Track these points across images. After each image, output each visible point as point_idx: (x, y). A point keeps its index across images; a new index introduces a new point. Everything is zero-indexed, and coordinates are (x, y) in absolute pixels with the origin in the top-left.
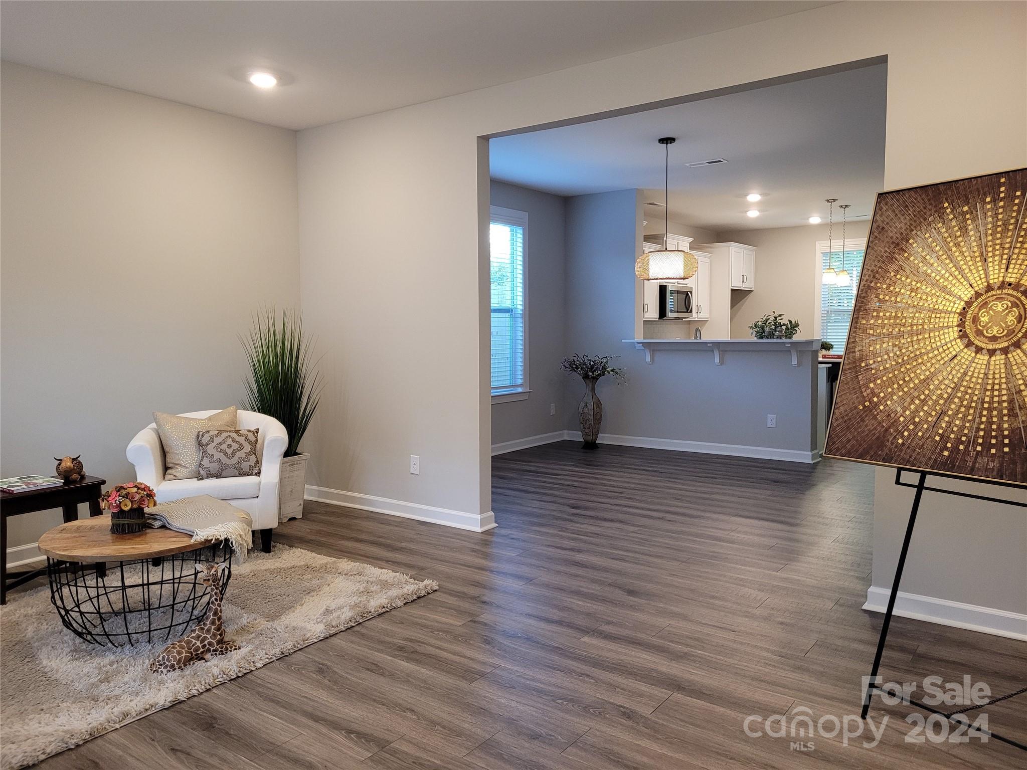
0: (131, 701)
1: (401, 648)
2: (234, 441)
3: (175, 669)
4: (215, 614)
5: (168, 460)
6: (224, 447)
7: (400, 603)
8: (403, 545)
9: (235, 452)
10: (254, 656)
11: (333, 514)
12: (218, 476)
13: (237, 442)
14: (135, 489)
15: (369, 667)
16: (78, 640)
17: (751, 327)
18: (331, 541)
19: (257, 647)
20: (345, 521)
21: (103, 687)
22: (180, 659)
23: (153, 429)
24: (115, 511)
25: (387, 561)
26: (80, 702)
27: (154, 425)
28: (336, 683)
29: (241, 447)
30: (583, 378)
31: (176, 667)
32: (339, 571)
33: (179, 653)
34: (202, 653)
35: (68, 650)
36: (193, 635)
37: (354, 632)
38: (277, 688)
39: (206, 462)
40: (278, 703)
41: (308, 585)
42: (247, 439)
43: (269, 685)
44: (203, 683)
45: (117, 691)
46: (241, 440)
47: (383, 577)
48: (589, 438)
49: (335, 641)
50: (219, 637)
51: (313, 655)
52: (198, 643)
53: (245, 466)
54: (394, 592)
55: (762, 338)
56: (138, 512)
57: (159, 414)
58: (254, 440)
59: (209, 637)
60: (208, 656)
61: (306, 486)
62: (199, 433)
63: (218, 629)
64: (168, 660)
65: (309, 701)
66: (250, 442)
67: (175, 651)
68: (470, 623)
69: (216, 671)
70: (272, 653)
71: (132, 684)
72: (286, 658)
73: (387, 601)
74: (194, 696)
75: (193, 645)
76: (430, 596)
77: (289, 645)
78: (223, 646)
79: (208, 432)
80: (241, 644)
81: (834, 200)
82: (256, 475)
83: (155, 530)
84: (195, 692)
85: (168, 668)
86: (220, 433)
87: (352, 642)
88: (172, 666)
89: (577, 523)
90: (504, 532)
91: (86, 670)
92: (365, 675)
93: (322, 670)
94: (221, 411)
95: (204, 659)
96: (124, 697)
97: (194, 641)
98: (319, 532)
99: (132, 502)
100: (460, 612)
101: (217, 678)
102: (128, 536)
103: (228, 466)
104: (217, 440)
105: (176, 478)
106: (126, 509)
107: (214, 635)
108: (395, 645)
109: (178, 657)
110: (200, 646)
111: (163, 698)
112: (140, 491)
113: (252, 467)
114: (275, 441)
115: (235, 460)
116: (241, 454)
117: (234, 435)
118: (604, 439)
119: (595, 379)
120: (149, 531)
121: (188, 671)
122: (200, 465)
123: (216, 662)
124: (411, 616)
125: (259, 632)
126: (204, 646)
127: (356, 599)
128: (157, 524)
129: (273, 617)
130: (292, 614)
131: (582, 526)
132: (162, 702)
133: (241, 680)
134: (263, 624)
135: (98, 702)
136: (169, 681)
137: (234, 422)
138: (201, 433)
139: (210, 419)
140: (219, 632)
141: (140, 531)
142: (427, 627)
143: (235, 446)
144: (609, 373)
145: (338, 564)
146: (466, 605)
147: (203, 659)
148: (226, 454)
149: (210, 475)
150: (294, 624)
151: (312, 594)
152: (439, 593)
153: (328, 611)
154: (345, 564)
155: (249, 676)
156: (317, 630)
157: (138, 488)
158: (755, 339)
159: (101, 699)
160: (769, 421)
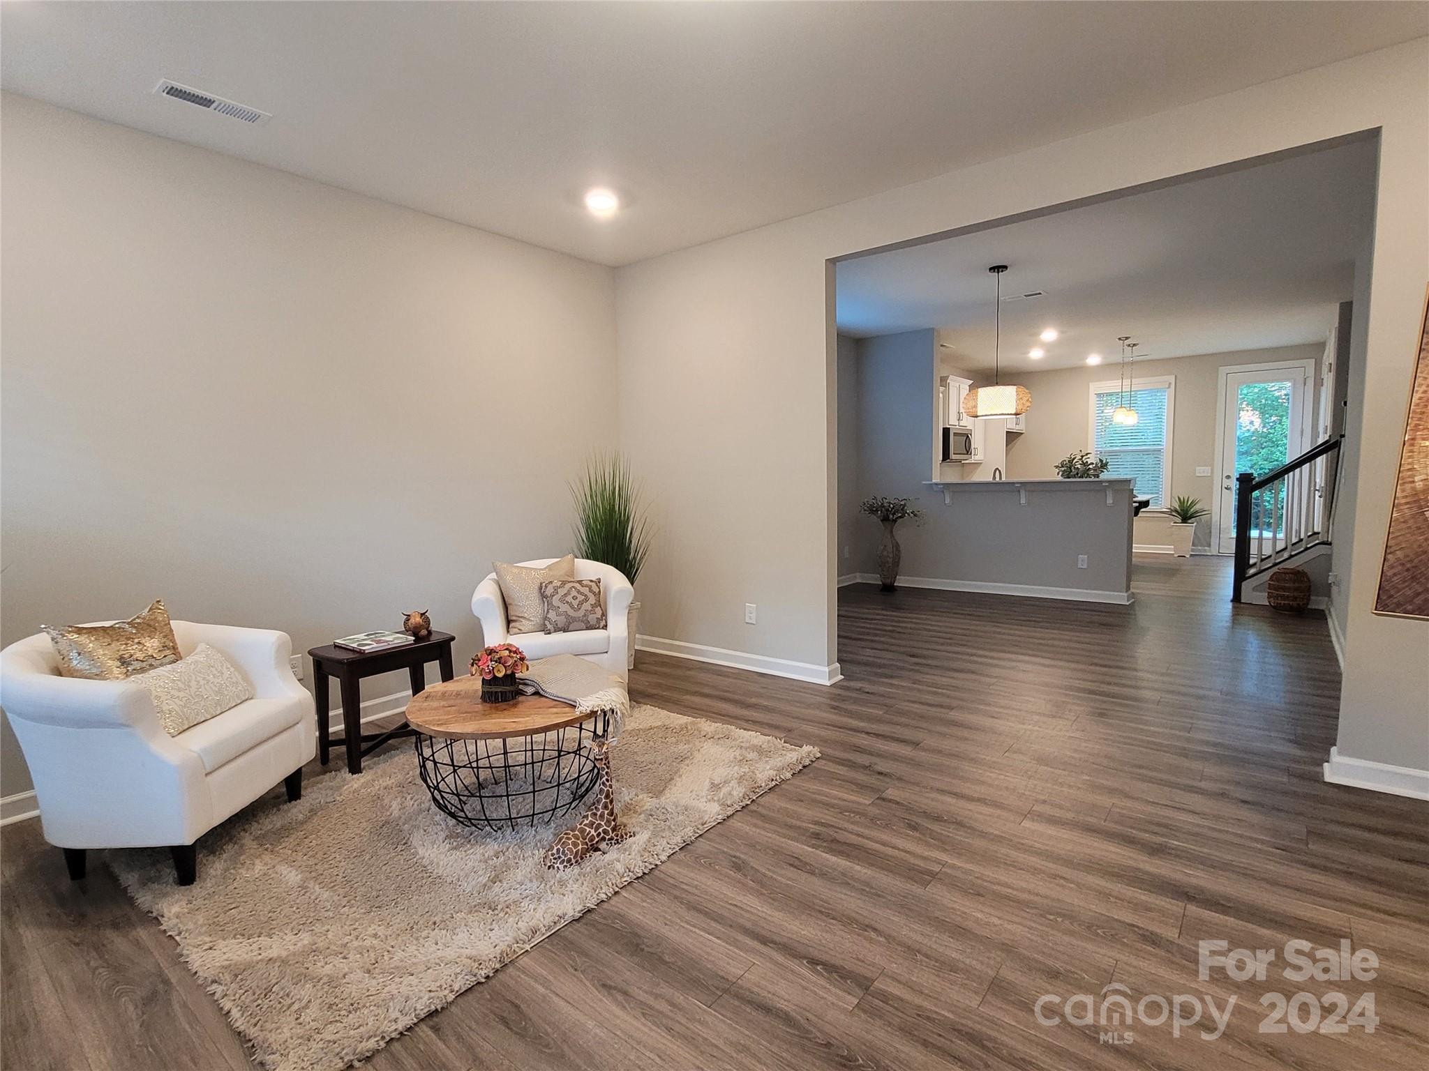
0: (534, 910)
1: (817, 836)
2: (579, 592)
3: (572, 864)
4: (607, 796)
5: (511, 612)
6: (569, 599)
7: (789, 775)
8: (754, 700)
9: (581, 603)
10: (655, 846)
11: (663, 664)
12: (565, 630)
13: (582, 594)
14: (507, 653)
15: (792, 862)
16: (452, 822)
17: (1057, 467)
18: (676, 695)
19: (655, 834)
20: (679, 672)
21: (497, 888)
22: (577, 852)
23: (493, 580)
24: (488, 677)
25: (747, 721)
26: (476, 911)
27: (493, 575)
28: (763, 886)
29: (586, 600)
30: (882, 521)
31: (573, 861)
32: (703, 733)
33: (575, 845)
34: (597, 842)
35: (442, 835)
36: (586, 822)
37: (752, 812)
38: (696, 892)
39: (552, 615)
40: (706, 914)
41: (676, 750)
42: (591, 591)
43: (685, 887)
44: (610, 884)
45: (515, 895)
46: (585, 590)
47: (755, 741)
48: (888, 581)
49: (735, 823)
50: (613, 823)
51: (717, 843)
52: (593, 832)
53: (592, 619)
54: (778, 761)
55: (1069, 478)
56: (510, 678)
57: (499, 564)
58: (597, 592)
59: (603, 823)
60: (603, 846)
61: (637, 636)
62: (541, 584)
63: (611, 814)
64: (564, 851)
65: (742, 912)
66: (594, 593)
67: (570, 842)
68: (879, 801)
69: (620, 867)
70: (675, 841)
71: (529, 885)
72: (689, 847)
73: (775, 773)
74: (603, 901)
75: (588, 834)
76: (814, 765)
77: (689, 833)
78: (617, 834)
79: (551, 582)
80: (634, 829)
81: (1127, 338)
82: (603, 628)
83: (529, 698)
84: (604, 896)
85: (565, 864)
86: (564, 583)
87: (755, 826)
88: (569, 861)
89: (927, 674)
90: (852, 684)
91: (470, 864)
92: (791, 873)
93: (738, 866)
94: (558, 559)
95: (600, 850)
96: (525, 903)
97: (588, 829)
98: (659, 686)
99: (505, 667)
100: (862, 787)
101: (623, 876)
102: (503, 705)
103: (574, 620)
104: (562, 592)
105: (521, 632)
106: (500, 675)
107: (608, 821)
108: (806, 830)
109: (574, 851)
110: (595, 834)
111: (570, 906)
112: (512, 654)
113: (599, 620)
114: (621, 591)
115: (581, 613)
116: (587, 606)
117: (577, 586)
118: (901, 581)
119: (895, 521)
120: (521, 698)
121: (588, 865)
122: (545, 618)
123: (615, 856)
124: (806, 791)
125: (648, 812)
126: (599, 834)
127: (737, 771)
128: (530, 690)
129: (657, 793)
130: (674, 789)
131: (933, 677)
132: (571, 913)
133: (647, 878)
134: (648, 802)
135: (496, 912)
136: (571, 882)
137: (572, 572)
138: (544, 584)
139: (549, 567)
140: (612, 818)
141: (513, 699)
142: (833, 806)
143: (581, 598)
144: (909, 515)
145: (699, 725)
146: (861, 777)
147: (597, 849)
148: (572, 606)
149: (558, 629)
150: (683, 802)
151: (687, 762)
152: (824, 761)
153: (715, 787)
154: (708, 726)
155: (656, 872)
156: (713, 811)
157: (510, 651)
158: (1059, 478)
159: (499, 907)
160: (1080, 562)
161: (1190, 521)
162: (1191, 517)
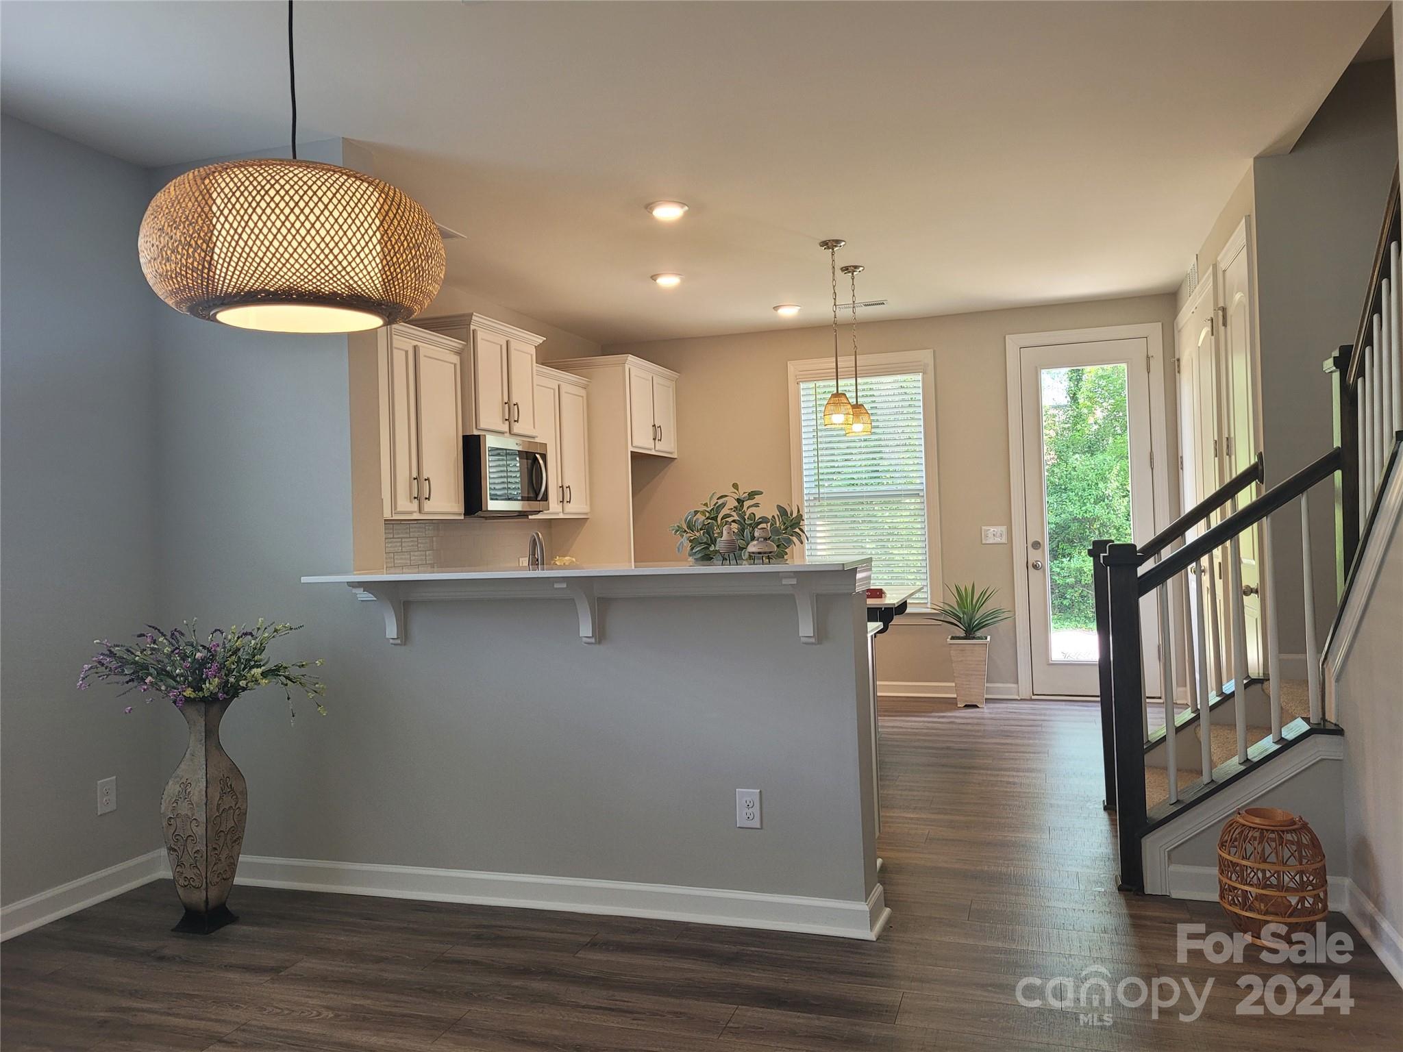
17: (678, 530)
48: (198, 897)
158: (690, 565)
160: (742, 809)
161: (978, 634)
162: (981, 626)
